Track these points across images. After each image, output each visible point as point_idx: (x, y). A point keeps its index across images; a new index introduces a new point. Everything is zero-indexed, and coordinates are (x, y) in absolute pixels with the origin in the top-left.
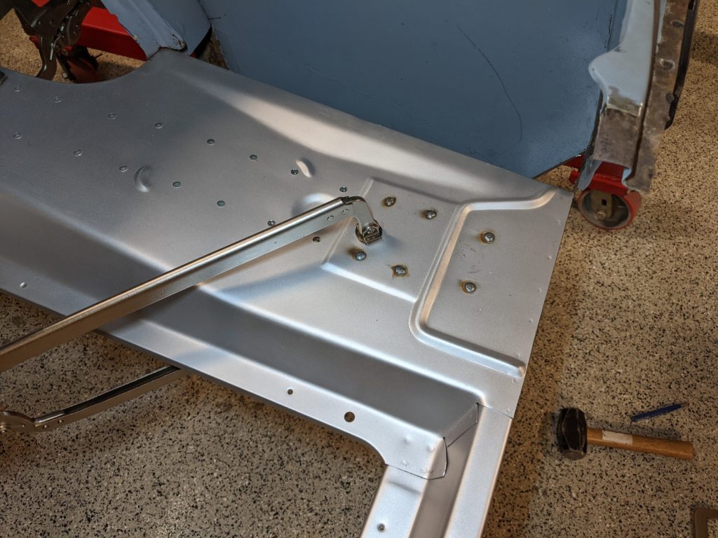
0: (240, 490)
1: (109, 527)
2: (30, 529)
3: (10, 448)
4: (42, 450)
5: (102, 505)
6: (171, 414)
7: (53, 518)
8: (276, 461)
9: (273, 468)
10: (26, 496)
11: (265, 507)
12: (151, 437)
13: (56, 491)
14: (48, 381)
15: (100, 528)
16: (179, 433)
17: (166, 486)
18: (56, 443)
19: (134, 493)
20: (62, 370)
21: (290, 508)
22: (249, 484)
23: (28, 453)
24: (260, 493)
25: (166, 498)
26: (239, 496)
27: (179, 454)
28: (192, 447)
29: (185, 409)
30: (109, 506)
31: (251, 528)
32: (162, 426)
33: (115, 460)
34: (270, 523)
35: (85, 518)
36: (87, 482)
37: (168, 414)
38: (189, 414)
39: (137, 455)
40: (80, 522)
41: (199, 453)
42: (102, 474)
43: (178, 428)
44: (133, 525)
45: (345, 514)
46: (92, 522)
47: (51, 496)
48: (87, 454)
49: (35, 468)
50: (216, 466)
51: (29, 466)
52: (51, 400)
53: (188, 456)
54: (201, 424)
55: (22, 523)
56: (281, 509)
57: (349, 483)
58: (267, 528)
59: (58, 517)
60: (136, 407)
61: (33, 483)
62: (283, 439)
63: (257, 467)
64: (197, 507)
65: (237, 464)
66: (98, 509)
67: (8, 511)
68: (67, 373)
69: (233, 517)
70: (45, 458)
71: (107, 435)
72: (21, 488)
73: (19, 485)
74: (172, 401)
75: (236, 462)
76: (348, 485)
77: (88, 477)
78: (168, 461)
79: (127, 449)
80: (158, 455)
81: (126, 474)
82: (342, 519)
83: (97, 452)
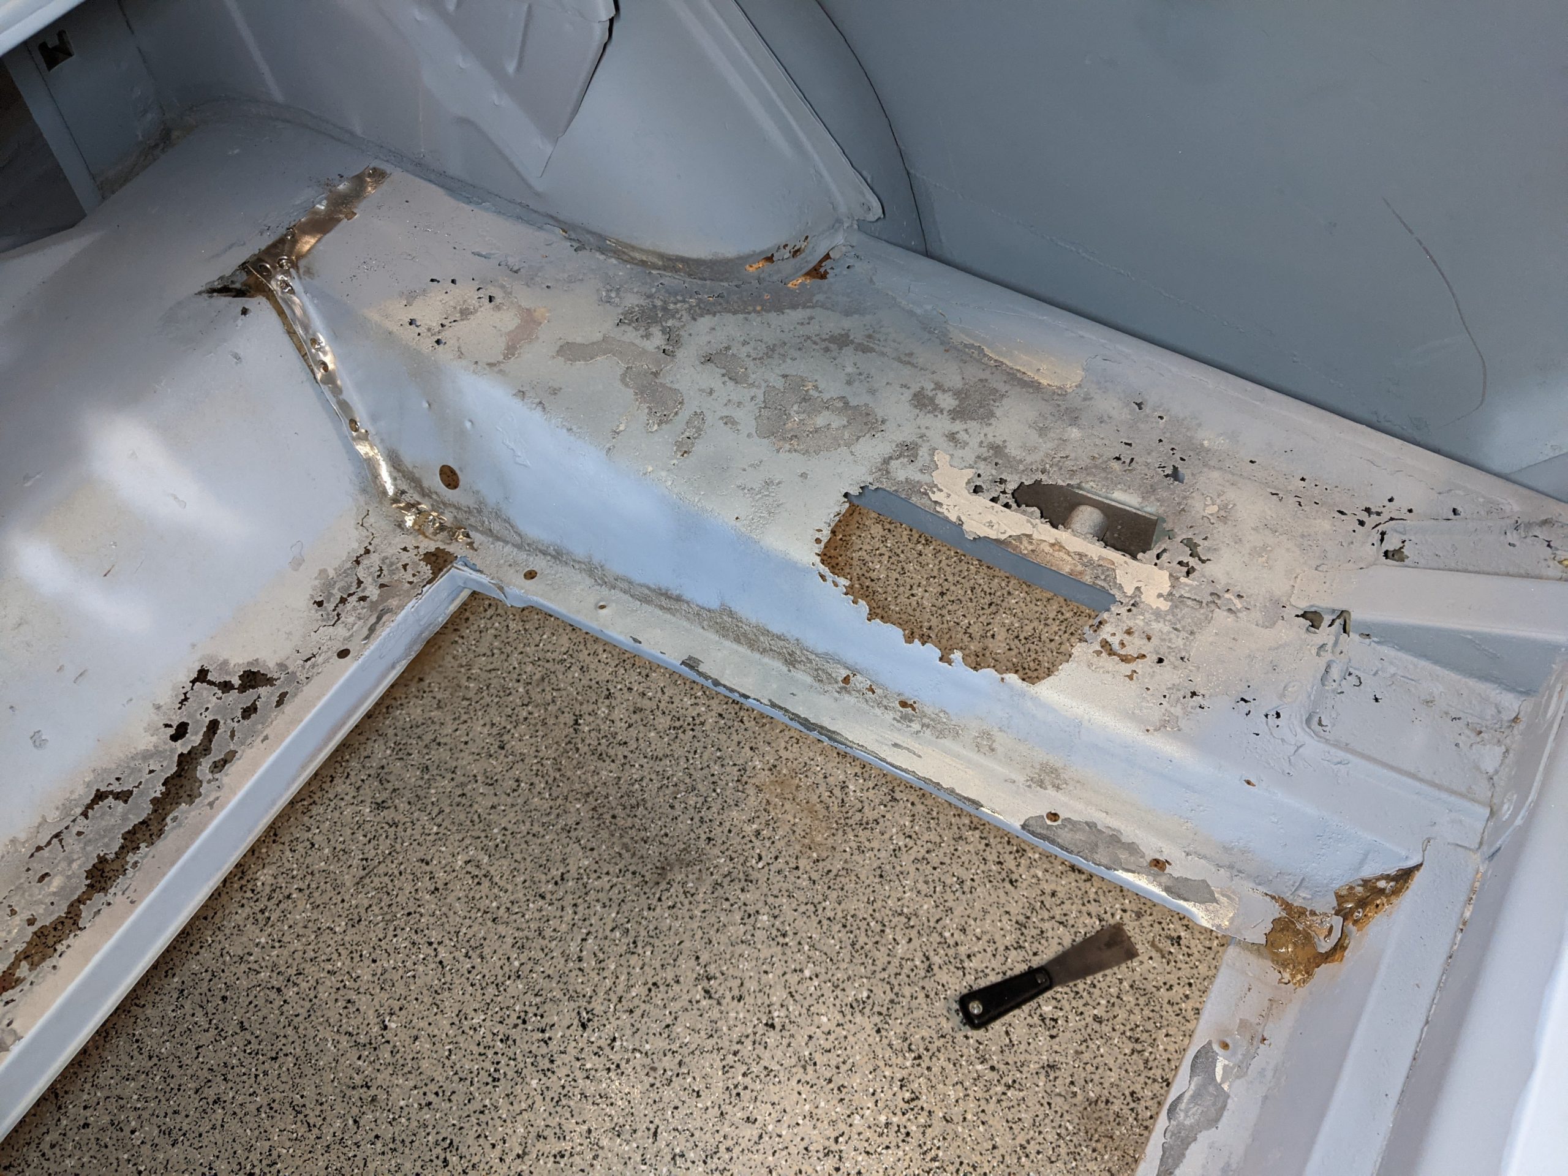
0: (852, 1007)
1: (618, 1044)
2: (483, 1029)
3: (446, 884)
4: (502, 894)
5: (606, 1003)
6: (727, 853)
7: (522, 1014)
8: (918, 963)
9: (912, 975)
10: (474, 972)
11: (897, 1043)
12: (693, 891)
13: (528, 967)
14: (510, 774)
15: (603, 1043)
16: (743, 890)
17: (718, 981)
18: (527, 884)
19: (663, 988)
20: (536, 757)
21: (943, 1050)
22: (868, 997)
23: (478, 897)
24: (890, 1016)
25: (719, 1003)
26: (849, 1017)
27: (742, 928)
28: (765, 918)
29: (753, 848)
30: (619, 1006)
31: (870, 1077)
32: (712, 874)
33: (629, 926)
34: (905, 1073)
35: (576, 1022)
36: (580, 959)
37: (723, 853)
38: (760, 858)
39: (668, 921)
40: (568, 1027)
41: (778, 930)
42: (606, 948)
43: (740, 881)
44: (661, 1044)
45: (1047, 1075)
46: (589, 1030)
47: (519, 977)
48: (580, 909)
49: (490, 923)
50: (809, 957)
51: (480, 920)
52: (517, 808)
53: (758, 933)
54: (780, 878)
55: (469, 1017)
56: (927, 1050)
57: (1055, 1020)
58: (902, 1080)
59: (531, 1015)
60: (666, 835)
61: (487, 951)
62: (932, 924)
63: (884, 970)
64: (773, 1026)
65: (847, 960)
66: (599, 1009)
67: (446, 994)
68: (544, 762)
69: (839, 1052)
70: (508, 909)
71: (615, 880)
72: (467, 955)
73: (463, 950)
74: (730, 831)
75: (845, 954)
76: (1053, 1023)
77: (581, 951)
78: (723, 939)
79: (649, 909)
80: (704, 924)
81: (648, 953)
82: (1041, 1084)
83: (598, 908)
